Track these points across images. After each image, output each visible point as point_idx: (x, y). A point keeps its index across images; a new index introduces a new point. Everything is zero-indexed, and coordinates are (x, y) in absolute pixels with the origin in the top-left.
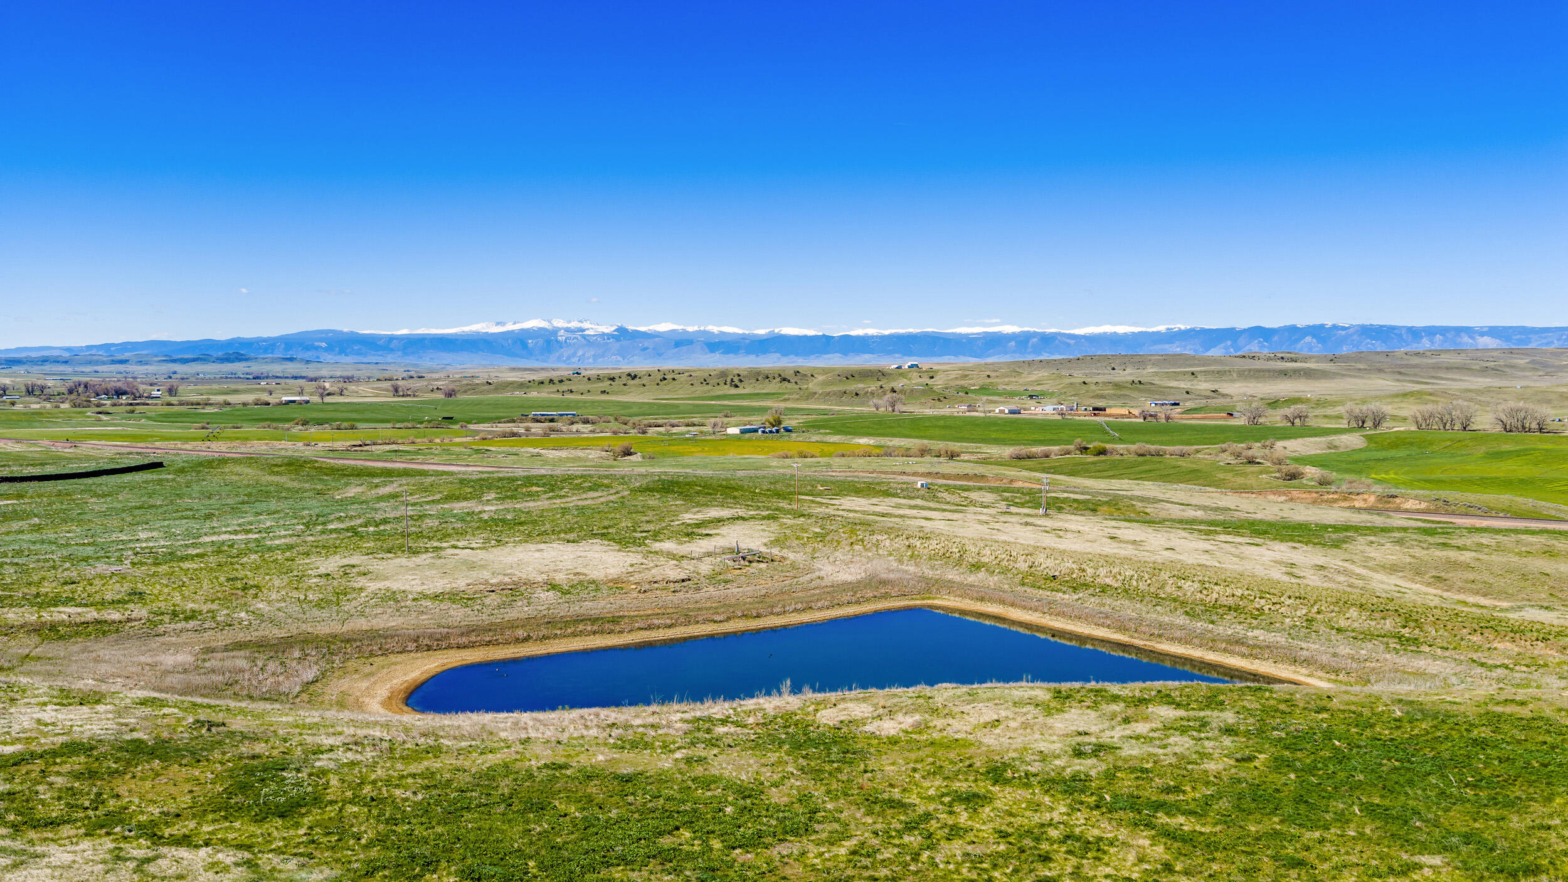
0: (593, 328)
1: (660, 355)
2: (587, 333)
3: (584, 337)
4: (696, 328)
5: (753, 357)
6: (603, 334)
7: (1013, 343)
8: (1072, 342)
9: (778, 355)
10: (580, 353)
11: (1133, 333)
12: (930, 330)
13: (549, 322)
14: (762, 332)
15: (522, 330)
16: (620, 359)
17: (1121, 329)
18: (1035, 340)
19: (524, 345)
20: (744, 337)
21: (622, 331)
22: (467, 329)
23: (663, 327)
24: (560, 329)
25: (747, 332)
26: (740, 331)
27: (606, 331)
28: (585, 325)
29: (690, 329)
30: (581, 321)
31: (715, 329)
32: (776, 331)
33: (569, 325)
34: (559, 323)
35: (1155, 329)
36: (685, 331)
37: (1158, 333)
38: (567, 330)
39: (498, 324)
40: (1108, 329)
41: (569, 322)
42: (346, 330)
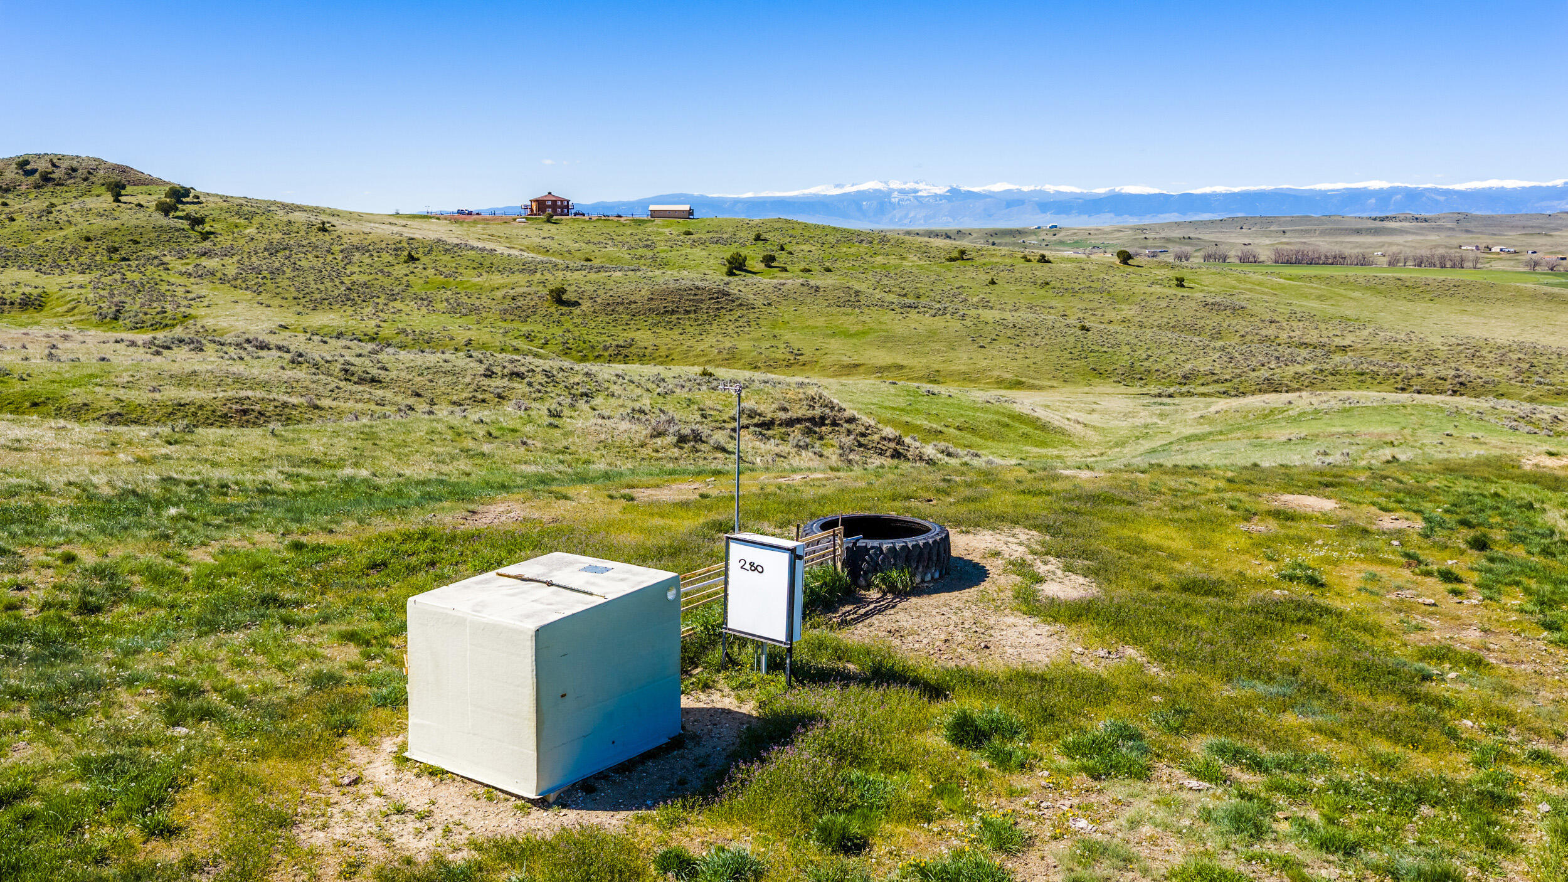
0: (927, 189)
1: (990, 216)
2: (920, 194)
3: (916, 198)
4: (1032, 188)
5: (1085, 217)
6: (936, 195)
7: (1373, 201)
8: (1442, 198)
9: (1112, 215)
10: (912, 215)
11: (1523, 188)
12: (1285, 186)
13: (886, 183)
14: (1101, 190)
15: (858, 192)
16: (950, 220)
17: (1510, 184)
18: (1399, 197)
19: (859, 207)
20: (1077, 197)
21: (955, 193)
22: (807, 191)
23: (998, 187)
24: (895, 190)
25: (1085, 191)
26: (1077, 190)
27: (939, 192)
28: (921, 186)
29: (1025, 189)
30: (917, 183)
31: (1050, 188)
32: (1117, 190)
33: (903, 187)
34: (895, 185)
35: (1550, 184)
36: (1019, 191)
37: (1554, 187)
38: (901, 191)
39: (837, 186)
40: (1494, 183)
41: (905, 183)
42: (696, 194)
